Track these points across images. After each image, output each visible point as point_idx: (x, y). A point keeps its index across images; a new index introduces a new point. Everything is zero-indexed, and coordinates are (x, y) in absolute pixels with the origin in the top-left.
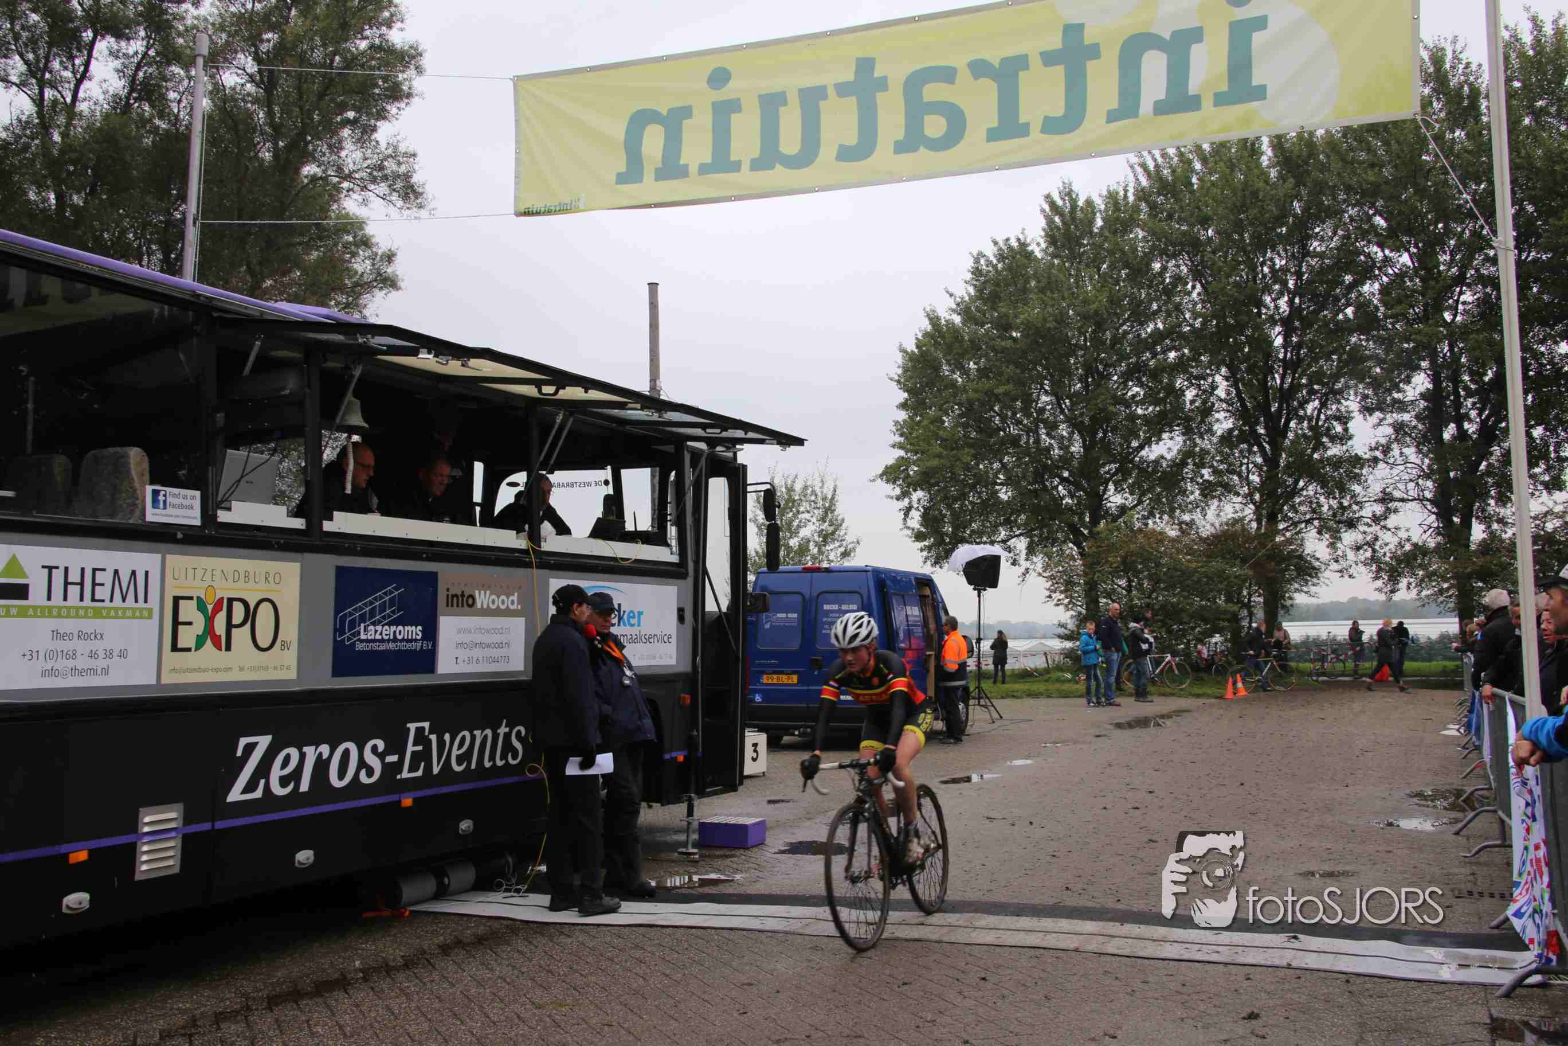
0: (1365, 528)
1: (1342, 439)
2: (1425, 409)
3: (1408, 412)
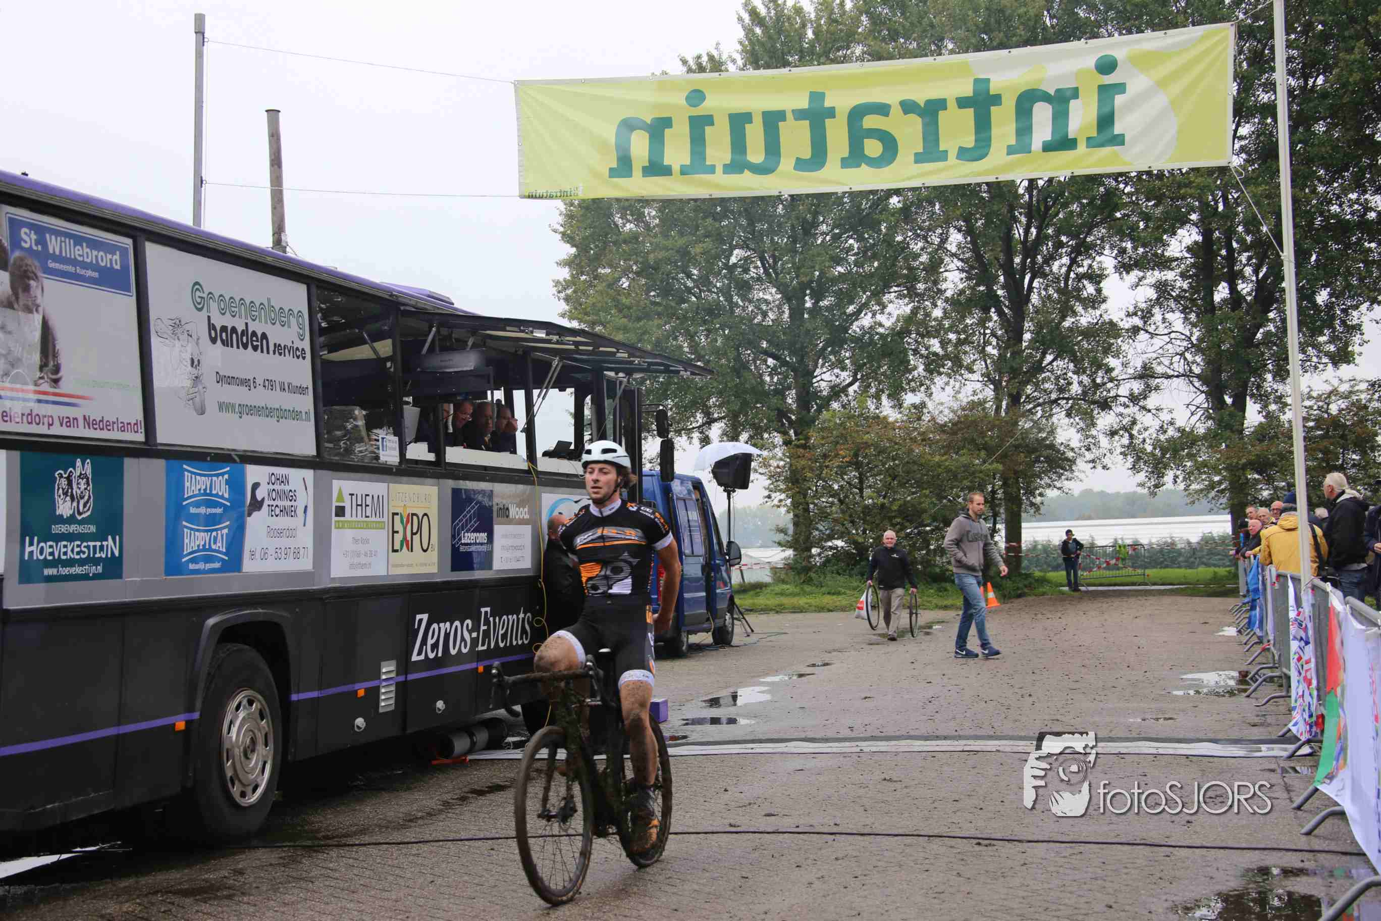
0: (1121, 409)
1: (1094, 302)
2: (1193, 265)
3: (1172, 269)
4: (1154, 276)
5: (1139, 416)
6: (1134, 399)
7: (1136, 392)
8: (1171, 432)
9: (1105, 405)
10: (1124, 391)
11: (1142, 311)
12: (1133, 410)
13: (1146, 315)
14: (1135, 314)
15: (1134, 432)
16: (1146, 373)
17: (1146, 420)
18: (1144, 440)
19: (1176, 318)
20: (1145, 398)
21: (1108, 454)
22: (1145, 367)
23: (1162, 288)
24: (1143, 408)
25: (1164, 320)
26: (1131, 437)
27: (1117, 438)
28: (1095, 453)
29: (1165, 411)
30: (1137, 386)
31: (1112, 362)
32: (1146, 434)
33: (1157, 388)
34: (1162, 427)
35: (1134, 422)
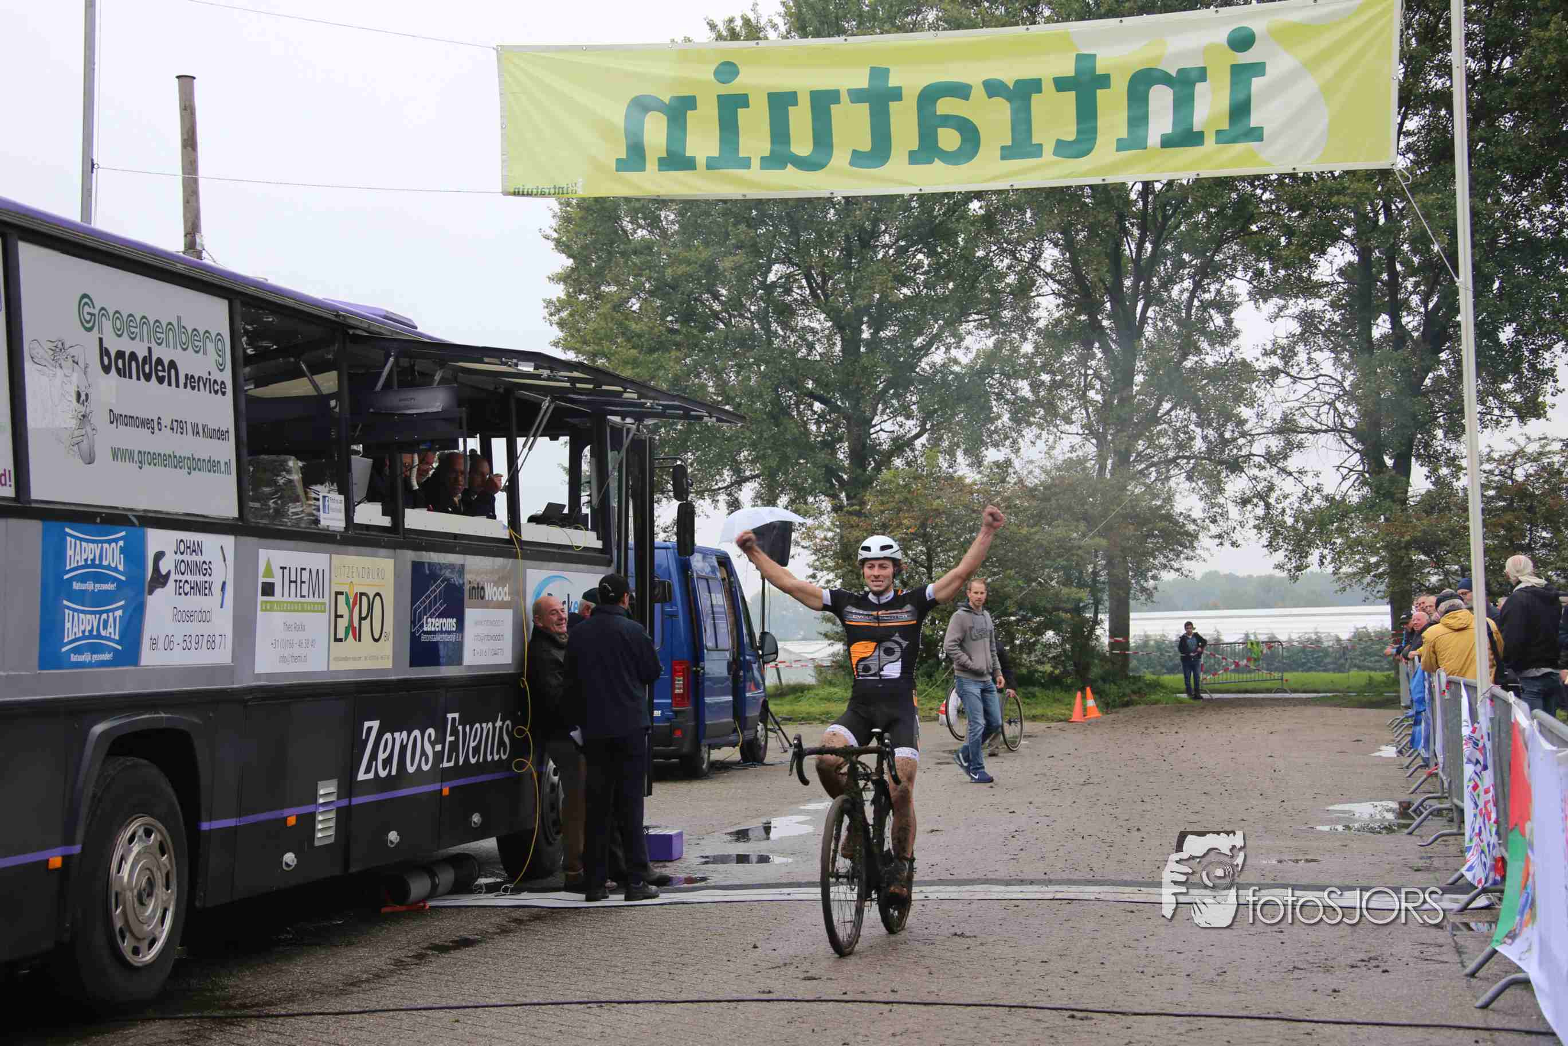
0: (1255, 471)
1: (1222, 336)
2: (1346, 292)
3: (1321, 297)
4: (1298, 305)
5: (1277, 481)
6: (1271, 458)
7: (1274, 449)
8: (1317, 501)
9: (1235, 466)
10: (1258, 448)
11: (1283, 349)
12: (1271, 472)
13: (1288, 354)
14: (1274, 352)
15: (1272, 501)
16: (1287, 427)
17: (1286, 485)
18: (1284, 511)
19: (1325, 359)
20: (1285, 458)
21: (1238, 528)
22: (1285, 419)
23: (1307, 320)
24: (1283, 470)
25: (1310, 360)
26: (1268, 506)
27: (1249, 507)
28: (1223, 525)
29: (1310, 474)
30: (1275, 443)
31: (1245, 412)
32: (1286, 503)
33: (1300, 446)
34: (1305, 495)
35: (1271, 488)
